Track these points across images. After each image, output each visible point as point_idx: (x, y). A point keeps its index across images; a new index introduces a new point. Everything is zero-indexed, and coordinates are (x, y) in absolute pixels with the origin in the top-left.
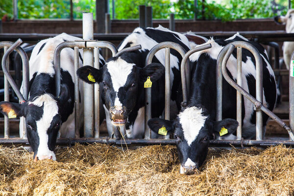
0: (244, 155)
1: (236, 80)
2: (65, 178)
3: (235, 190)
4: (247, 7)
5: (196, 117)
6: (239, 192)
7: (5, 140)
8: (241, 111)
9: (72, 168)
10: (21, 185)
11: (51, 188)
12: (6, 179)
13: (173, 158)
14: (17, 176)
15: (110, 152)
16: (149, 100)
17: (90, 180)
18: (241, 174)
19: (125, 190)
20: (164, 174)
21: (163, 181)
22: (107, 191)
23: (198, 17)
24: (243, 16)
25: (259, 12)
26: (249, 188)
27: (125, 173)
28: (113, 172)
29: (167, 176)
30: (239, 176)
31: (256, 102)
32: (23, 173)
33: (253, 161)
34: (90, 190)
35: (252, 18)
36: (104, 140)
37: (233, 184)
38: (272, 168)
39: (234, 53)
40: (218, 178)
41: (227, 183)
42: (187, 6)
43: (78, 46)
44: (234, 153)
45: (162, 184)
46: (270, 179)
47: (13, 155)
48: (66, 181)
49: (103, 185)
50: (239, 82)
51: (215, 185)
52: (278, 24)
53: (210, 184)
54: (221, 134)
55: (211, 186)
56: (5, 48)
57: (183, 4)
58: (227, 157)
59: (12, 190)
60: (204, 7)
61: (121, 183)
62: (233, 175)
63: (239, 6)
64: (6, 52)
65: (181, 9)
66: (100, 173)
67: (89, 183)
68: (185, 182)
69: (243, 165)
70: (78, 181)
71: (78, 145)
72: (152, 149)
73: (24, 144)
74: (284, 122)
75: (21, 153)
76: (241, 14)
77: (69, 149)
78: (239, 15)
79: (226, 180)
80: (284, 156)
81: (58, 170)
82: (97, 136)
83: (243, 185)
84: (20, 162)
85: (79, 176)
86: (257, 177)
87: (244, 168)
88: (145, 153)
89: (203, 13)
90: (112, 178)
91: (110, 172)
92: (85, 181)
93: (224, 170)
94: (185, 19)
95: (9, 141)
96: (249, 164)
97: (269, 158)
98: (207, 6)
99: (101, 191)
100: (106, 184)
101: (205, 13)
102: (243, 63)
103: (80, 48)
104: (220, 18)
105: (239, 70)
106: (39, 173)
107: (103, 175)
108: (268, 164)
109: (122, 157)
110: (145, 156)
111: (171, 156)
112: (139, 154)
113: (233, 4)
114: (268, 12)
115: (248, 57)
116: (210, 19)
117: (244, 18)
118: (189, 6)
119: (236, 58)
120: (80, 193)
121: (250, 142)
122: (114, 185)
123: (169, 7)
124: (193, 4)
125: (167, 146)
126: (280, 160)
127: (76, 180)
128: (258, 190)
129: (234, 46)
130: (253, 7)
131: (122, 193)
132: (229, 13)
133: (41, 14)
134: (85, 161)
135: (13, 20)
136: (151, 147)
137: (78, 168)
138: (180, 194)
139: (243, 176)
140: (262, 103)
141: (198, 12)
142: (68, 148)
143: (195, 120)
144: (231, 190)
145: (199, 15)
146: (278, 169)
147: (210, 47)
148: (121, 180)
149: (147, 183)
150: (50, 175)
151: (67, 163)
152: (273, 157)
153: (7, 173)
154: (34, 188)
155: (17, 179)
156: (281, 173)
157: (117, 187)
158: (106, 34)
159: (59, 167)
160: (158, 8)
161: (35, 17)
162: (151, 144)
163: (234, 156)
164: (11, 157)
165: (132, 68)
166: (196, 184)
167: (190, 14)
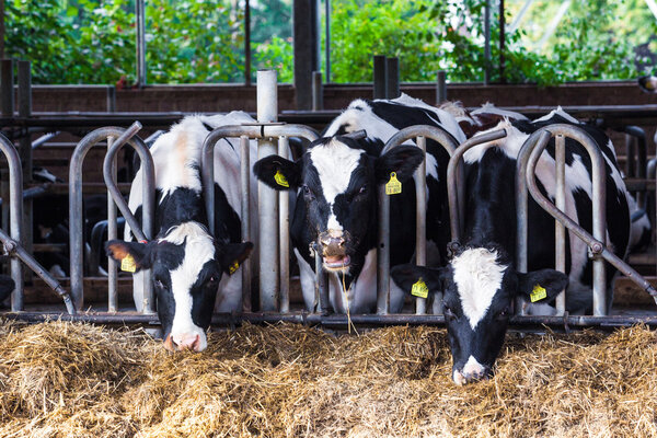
0: (569, 345)
1: (554, 200)
2: (222, 389)
3: (550, 413)
4: (587, 58)
5: (487, 269)
6: (558, 417)
7: (110, 315)
8: (563, 259)
9: (236, 370)
10: (139, 402)
11: (194, 408)
12: (111, 389)
13: (433, 350)
14: (132, 385)
15: (310, 340)
16: (385, 239)
17: (271, 394)
18: (562, 382)
19: (338, 413)
20: (413, 382)
21: (411, 395)
22: (302, 414)
23: (493, 78)
24: (580, 77)
25: (610, 67)
26: (577, 408)
27: (337, 381)
28: (313, 379)
29: (420, 386)
30: (558, 386)
31: (593, 243)
32: (144, 378)
33: (586, 355)
34: (270, 413)
35: (597, 80)
36: (298, 317)
37: (547, 402)
38: (622, 369)
39: (550, 146)
40: (519, 390)
41: (535, 399)
42: (471, 55)
43: (248, 134)
44: (550, 341)
45: (408, 402)
46: (618, 392)
47: (125, 344)
48: (224, 395)
49: (295, 404)
50: (560, 204)
51: (513, 403)
52: (645, 91)
53: (503, 401)
54: (534, 299)
55: (504, 405)
56: (110, 139)
57: (463, 53)
58: (536, 349)
59: (122, 411)
60: (503, 58)
61: (331, 399)
62: (548, 383)
63: (572, 58)
64: (111, 146)
65: (459, 63)
66: (290, 381)
67: (267, 400)
68: (454, 398)
69: (566, 365)
70: (248, 396)
71: (247, 325)
72: (390, 333)
73: (146, 324)
74: (648, 280)
75: (139, 341)
76: (574, 73)
77: (231, 333)
78: (571, 73)
79: (534, 392)
80: (646, 347)
81: (209, 375)
82: (285, 308)
83: (567, 403)
84: (138, 357)
85: (249, 386)
86: (595, 386)
87: (568, 369)
88: (378, 341)
89: (502, 69)
90: (312, 389)
91: (309, 377)
92: (260, 396)
93: (530, 375)
94: (468, 81)
95: (118, 319)
96: (577, 362)
97: (617, 350)
98: (510, 57)
99: (292, 415)
100: (301, 401)
101: (506, 70)
102: (566, 166)
103: (252, 138)
104: (534, 81)
105: (560, 181)
106: (172, 379)
107: (296, 384)
108: (614, 362)
109: (332, 350)
110: (377, 348)
111: (428, 347)
112: (365, 344)
113: (561, 52)
114: (627, 69)
115: (574, 156)
116: (515, 82)
117: (581, 80)
118: (475, 57)
119: (554, 157)
120: (251, 418)
121: (582, 320)
122: (316, 403)
123: (436, 58)
124: (483, 52)
125: (421, 328)
126: (638, 354)
127: (244, 393)
128: (594, 412)
129: (550, 133)
130: (598, 58)
131: (332, 418)
132: (552, 71)
133: (191, 74)
134: (261, 357)
135: (137, 86)
136: (388, 330)
137: (247, 371)
138: (445, 420)
139: (566, 385)
140: (604, 245)
141: (492, 68)
142: (228, 331)
143: (483, 276)
144: (542, 414)
145: (494, 75)
146: (633, 371)
147: (505, 136)
148: (330, 394)
149: (380, 400)
150: (192, 383)
151: (226, 361)
152: (625, 349)
153: (113, 380)
154: (163, 409)
155: (131, 391)
156: (639, 379)
157: (323, 408)
158: (314, 111)
159: (210, 368)
160: (414, 62)
161: (180, 80)
162: (389, 324)
163: (549, 346)
164: (120, 348)
165: (358, 157)
166: (475, 402)
167: (477, 73)
